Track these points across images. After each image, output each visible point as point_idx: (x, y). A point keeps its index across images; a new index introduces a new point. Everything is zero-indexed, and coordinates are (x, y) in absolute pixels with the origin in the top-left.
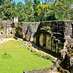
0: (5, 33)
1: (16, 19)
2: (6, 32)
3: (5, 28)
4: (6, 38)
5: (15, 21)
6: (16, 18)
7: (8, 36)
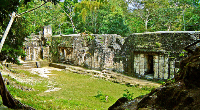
0: (30, 58)
1: (48, 30)
2: (32, 56)
3: (29, 48)
4: (35, 67)
5: (46, 34)
6: (47, 28)
7: (38, 64)
